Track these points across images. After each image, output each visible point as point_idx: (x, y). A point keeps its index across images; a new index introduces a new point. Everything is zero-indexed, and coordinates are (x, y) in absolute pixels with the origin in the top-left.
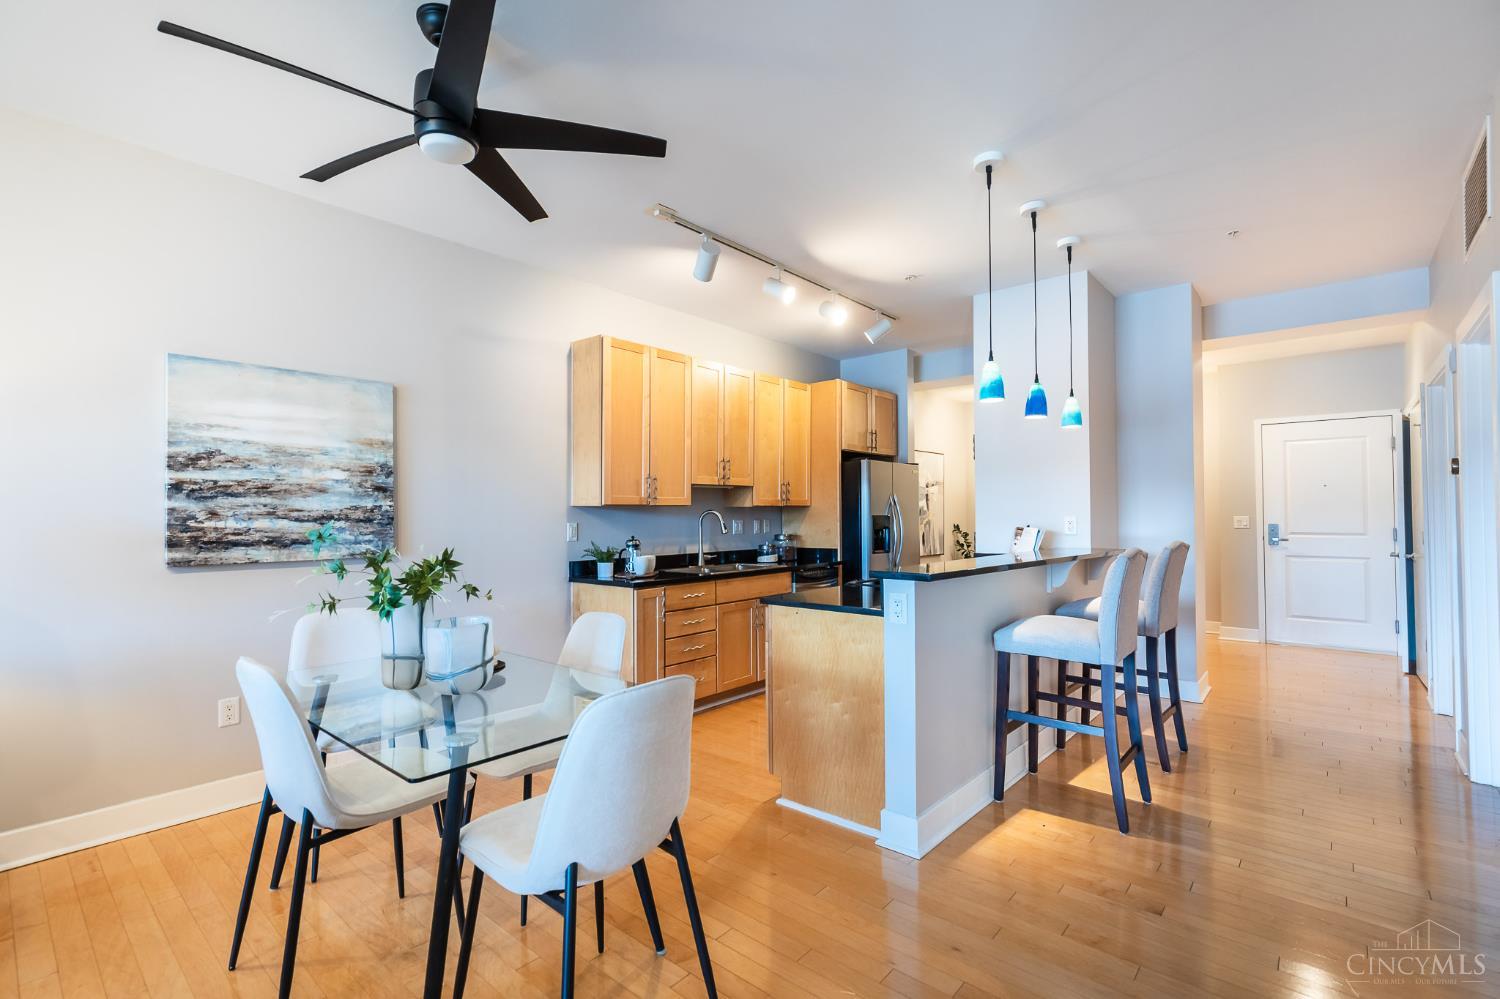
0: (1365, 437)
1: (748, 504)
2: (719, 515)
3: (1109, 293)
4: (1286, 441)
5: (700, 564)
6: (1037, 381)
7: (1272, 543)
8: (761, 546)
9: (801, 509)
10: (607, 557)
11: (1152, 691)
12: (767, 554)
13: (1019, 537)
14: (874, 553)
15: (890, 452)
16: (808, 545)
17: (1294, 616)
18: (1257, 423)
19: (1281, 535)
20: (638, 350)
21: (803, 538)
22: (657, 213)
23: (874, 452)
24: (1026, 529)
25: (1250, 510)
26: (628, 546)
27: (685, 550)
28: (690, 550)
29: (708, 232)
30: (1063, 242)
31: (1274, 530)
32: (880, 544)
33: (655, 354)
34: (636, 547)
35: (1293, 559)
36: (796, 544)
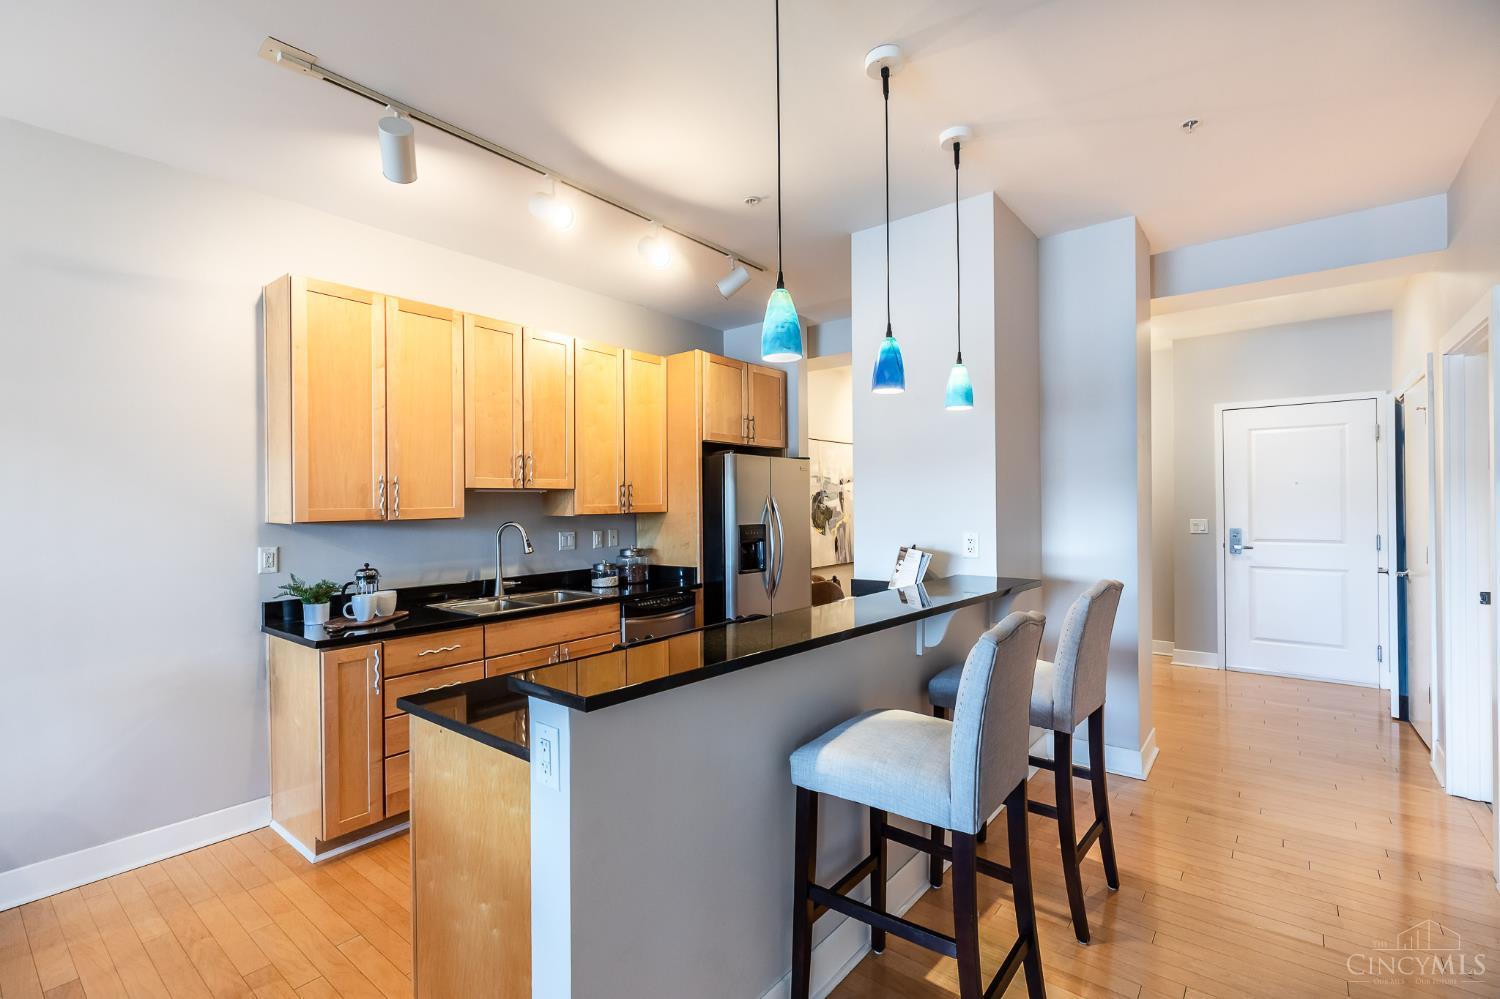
0: (1344, 424)
1: (569, 513)
2: (520, 528)
3: (1030, 231)
4: (1251, 430)
5: (497, 595)
6: (889, 334)
7: (1234, 551)
8: (595, 566)
9: (656, 516)
10: (319, 595)
11: (1063, 813)
12: (605, 575)
13: (901, 562)
14: (741, 573)
15: (777, 444)
16: (665, 562)
17: (1257, 639)
18: (1218, 408)
19: (1245, 543)
20: (363, 300)
21: (660, 553)
22: (279, 57)
23: (751, 443)
24: (910, 550)
25: (1208, 511)
26: (359, 578)
27: (478, 574)
28: (485, 575)
29: (398, 105)
30: (947, 135)
31: (1236, 536)
32: (750, 560)
33: (393, 305)
34: (371, 579)
35: (1257, 571)
36: (646, 561)
